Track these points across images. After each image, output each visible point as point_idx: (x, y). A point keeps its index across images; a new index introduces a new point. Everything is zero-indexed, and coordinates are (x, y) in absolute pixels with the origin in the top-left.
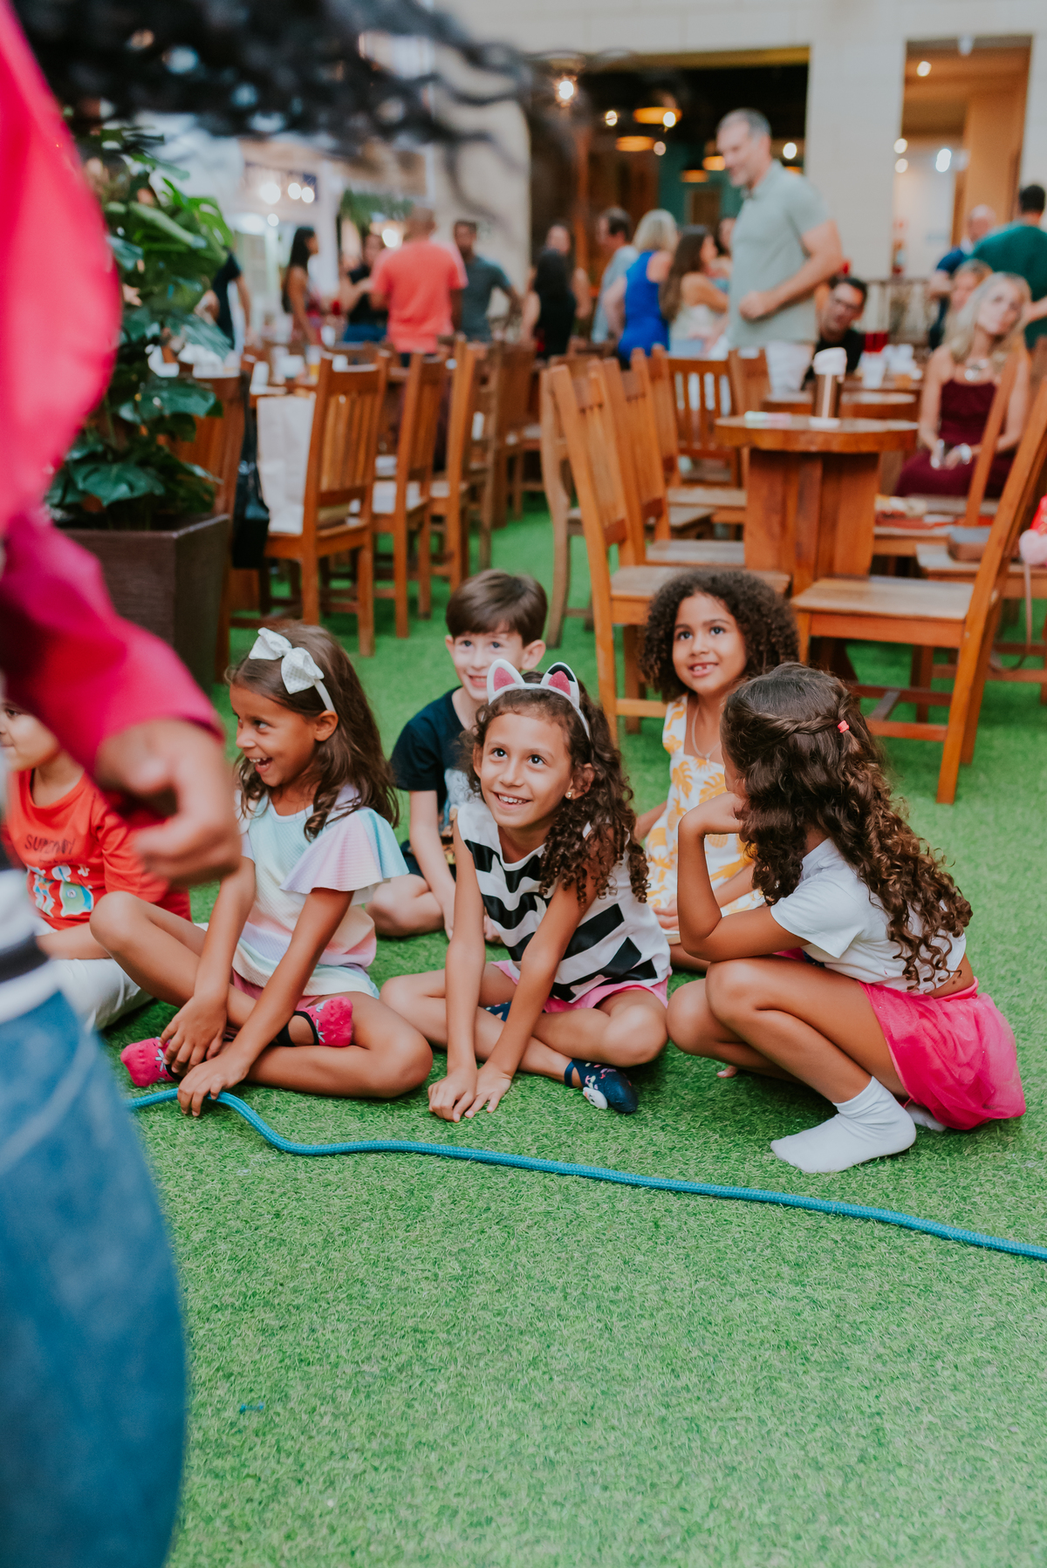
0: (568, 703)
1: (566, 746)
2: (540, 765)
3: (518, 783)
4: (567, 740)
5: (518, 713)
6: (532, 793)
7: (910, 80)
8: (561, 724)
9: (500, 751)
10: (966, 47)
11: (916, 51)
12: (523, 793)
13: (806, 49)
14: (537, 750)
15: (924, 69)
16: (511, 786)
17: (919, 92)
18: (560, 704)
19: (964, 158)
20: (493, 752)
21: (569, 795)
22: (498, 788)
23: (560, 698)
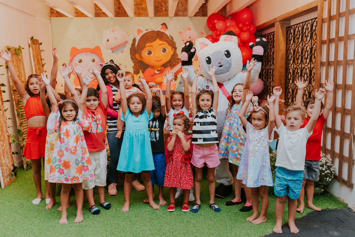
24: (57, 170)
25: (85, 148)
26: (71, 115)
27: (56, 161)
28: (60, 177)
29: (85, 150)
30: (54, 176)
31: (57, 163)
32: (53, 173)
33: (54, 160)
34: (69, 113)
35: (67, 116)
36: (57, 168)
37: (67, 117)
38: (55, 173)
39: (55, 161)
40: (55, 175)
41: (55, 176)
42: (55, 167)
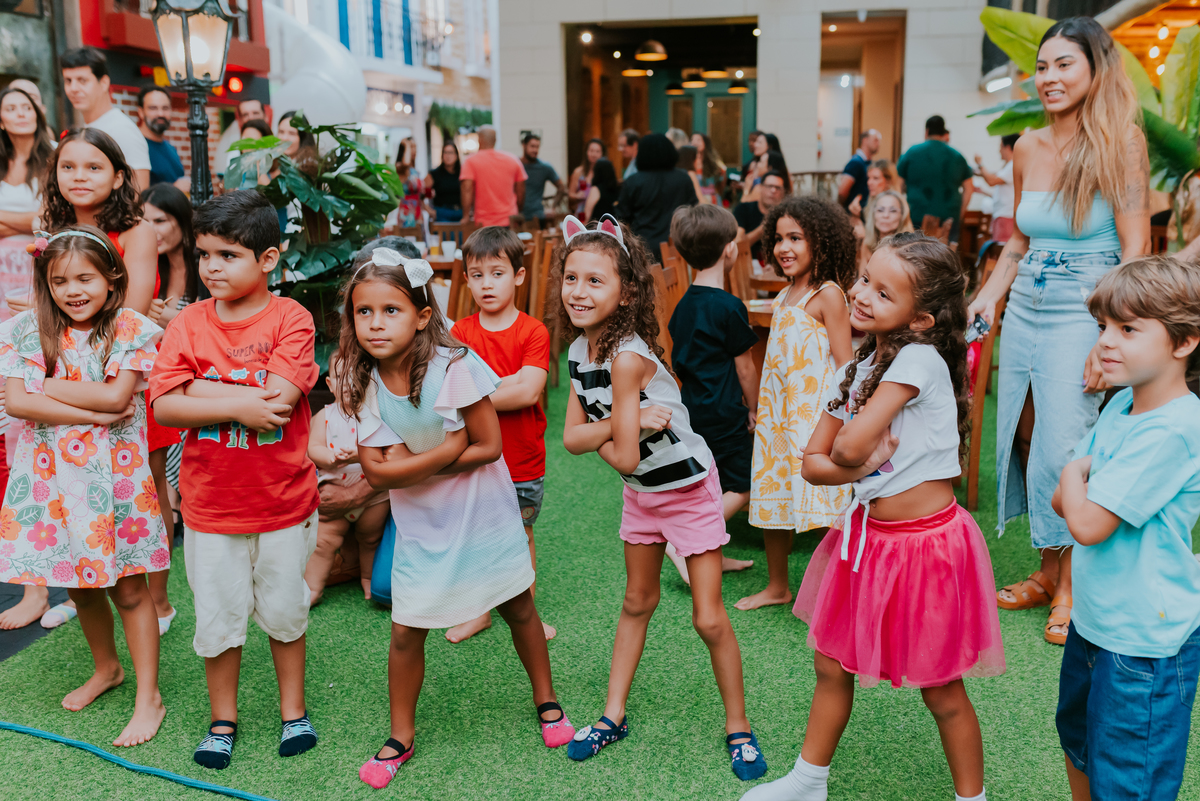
0: (615, 240)
1: (615, 269)
2: (597, 284)
3: (583, 296)
4: (616, 266)
5: (580, 250)
6: (593, 301)
7: (825, 35)
8: (610, 255)
9: (572, 277)
10: (862, 17)
11: (827, 19)
12: (588, 303)
13: (756, 17)
14: (595, 274)
15: (833, 28)
16: (579, 299)
17: (831, 41)
18: (609, 240)
19: (861, 81)
20: (567, 278)
21: (622, 303)
22: (572, 301)
23: (609, 237)
24: (25, 530)
25: (132, 443)
26: (84, 297)
27: (24, 494)
28: (34, 559)
29: (135, 454)
30: (8, 555)
31: (30, 501)
32: (8, 542)
33: (20, 486)
34: (73, 287)
35: (67, 299)
36: (25, 523)
37: (68, 304)
38: (13, 542)
39: (20, 493)
40: (13, 551)
41: (13, 556)
42: (20, 515)
